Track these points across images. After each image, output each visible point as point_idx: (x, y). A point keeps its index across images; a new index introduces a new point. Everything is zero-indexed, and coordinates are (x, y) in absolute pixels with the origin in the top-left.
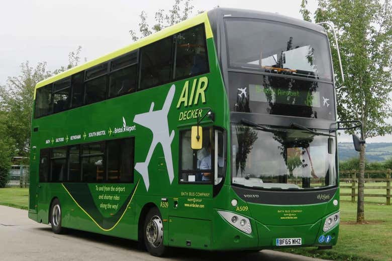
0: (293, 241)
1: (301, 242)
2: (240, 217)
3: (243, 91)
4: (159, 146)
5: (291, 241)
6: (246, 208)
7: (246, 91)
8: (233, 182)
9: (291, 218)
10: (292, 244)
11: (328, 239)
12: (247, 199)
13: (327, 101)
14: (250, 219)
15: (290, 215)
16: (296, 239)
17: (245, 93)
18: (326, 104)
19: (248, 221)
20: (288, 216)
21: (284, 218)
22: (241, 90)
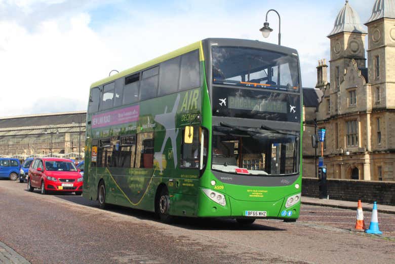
0: (260, 213)
1: (266, 214)
2: (217, 194)
3: (224, 101)
4: (169, 140)
5: (258, 213)
6: (222, 187)
7: (225, 101)
8: (213, 168)
9: (258, 196)
10: (258, 215)
11: (290, 213)
12: (223, 181)
13: (294, 109)
14: (225, 196)
15: (257, 194)
16: (262, 212)
17: (225, 103)
18: (292, 110)
19: (223, 197)
20: (255, 195)
21: (252, 196)
22: (222, 100)
